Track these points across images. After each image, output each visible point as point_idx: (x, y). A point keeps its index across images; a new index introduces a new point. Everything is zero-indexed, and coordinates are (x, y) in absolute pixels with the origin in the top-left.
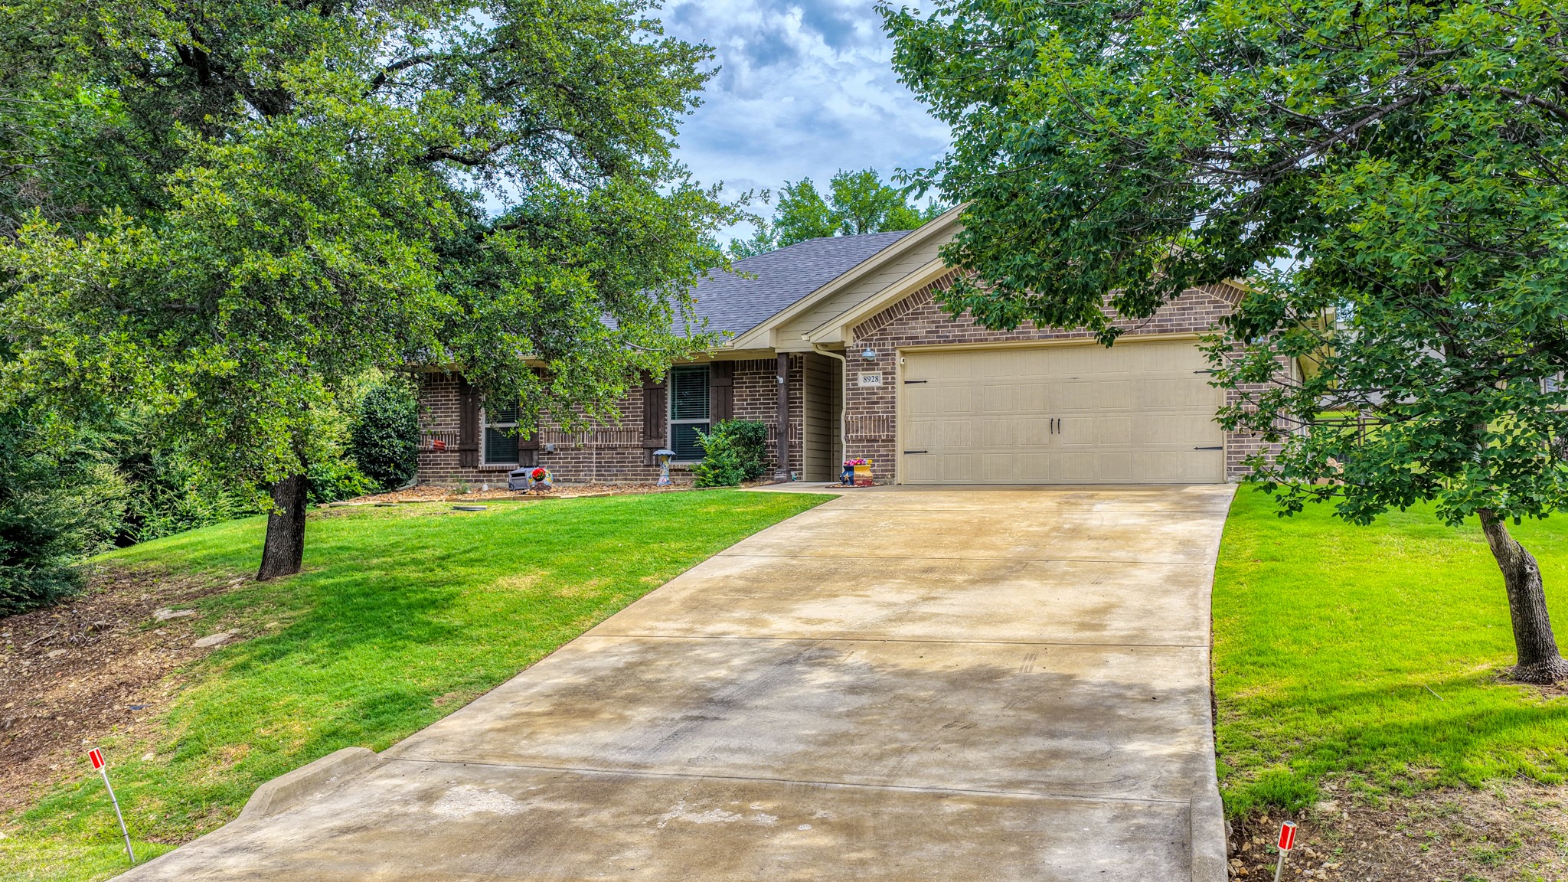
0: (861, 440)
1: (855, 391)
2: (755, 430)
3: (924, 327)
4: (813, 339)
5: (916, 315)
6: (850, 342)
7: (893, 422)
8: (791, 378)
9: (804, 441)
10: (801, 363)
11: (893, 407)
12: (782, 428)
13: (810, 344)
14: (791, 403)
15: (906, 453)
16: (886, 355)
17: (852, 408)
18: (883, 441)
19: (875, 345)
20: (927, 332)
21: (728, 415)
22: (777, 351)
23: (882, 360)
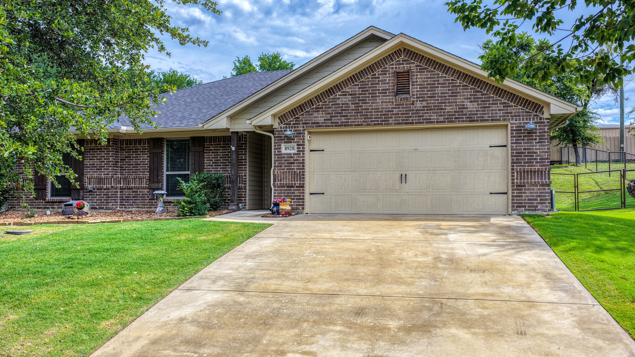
0: (283, 186)
1: (280, 155)
2: (217, 179)
3: (323, 117)
4: (253, 123)
5: (317, 109)
6: (276, 126)
7: (303, 175)
8: (239, 147)
9: (247, 185)
10: (246, 138)
11: (303, 166)
12: (234, 178)
13: (251, 126)
14: (239, 163)
15: (311, 194)
16: (300, 134)
17: (278, 166)
18: (297, 187)
19: (292, 128)
20: (325, 120)
21: (201, 170)
22: (231, 131)
23: (297, 137)
